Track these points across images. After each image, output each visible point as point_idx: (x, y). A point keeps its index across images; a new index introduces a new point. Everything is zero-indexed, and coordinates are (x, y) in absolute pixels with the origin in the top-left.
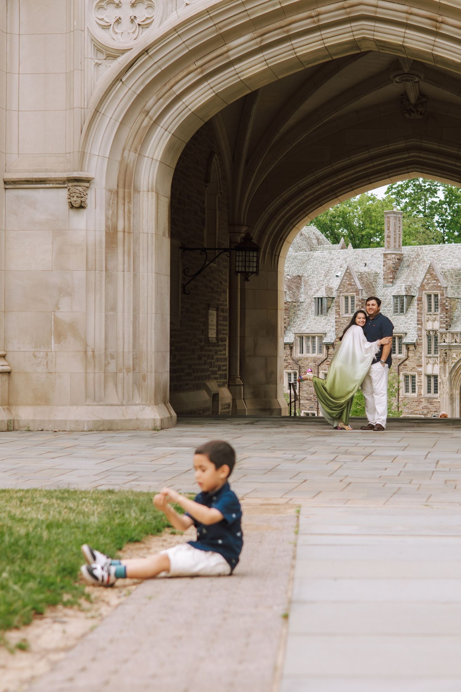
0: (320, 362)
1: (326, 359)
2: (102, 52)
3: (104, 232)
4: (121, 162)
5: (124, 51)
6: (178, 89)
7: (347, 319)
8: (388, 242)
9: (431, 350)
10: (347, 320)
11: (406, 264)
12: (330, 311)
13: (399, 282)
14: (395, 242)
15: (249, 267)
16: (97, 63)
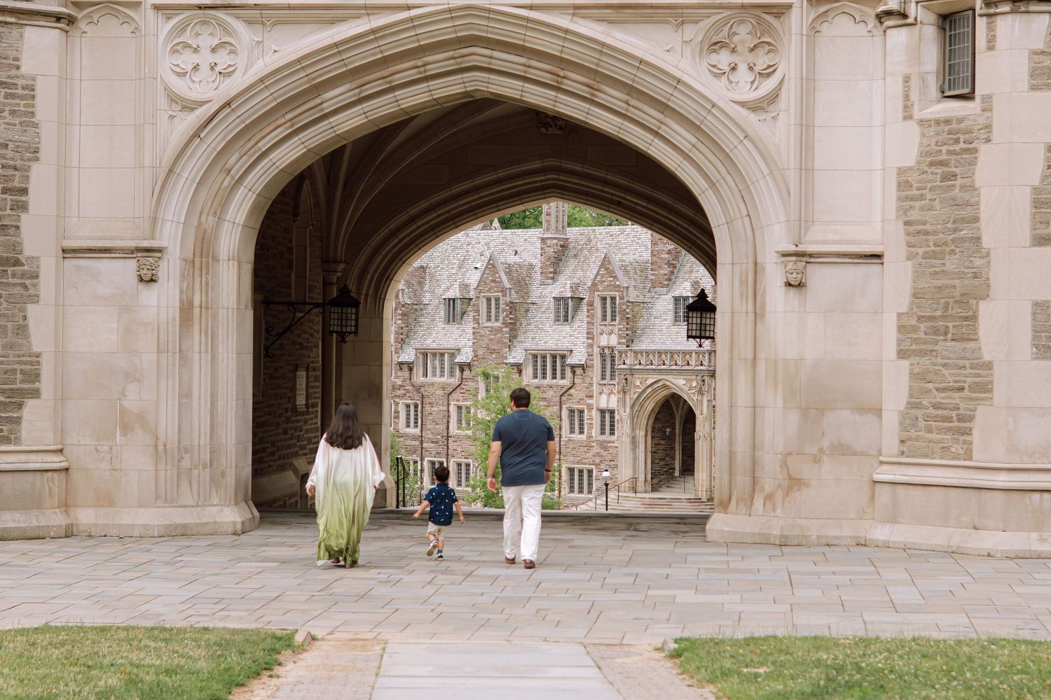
0: (451, 390)
1: (459, 386)
2: (176, 103)
3: (178, 309)
4: (198, 228)
5: (202, 103)
6: (264, 145)
7: (490, 329)
8: (548, 222)
9: (605, 375)
10: (489, 331)
11: (572, 253)
12: (465, 317)
13: (562, 279)
14: (557, 221)
15: (346, 326)
16: (171, 115)
